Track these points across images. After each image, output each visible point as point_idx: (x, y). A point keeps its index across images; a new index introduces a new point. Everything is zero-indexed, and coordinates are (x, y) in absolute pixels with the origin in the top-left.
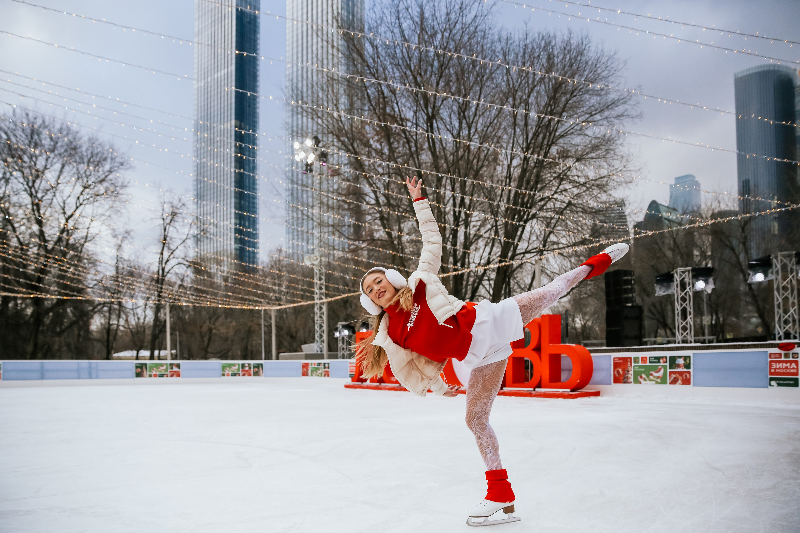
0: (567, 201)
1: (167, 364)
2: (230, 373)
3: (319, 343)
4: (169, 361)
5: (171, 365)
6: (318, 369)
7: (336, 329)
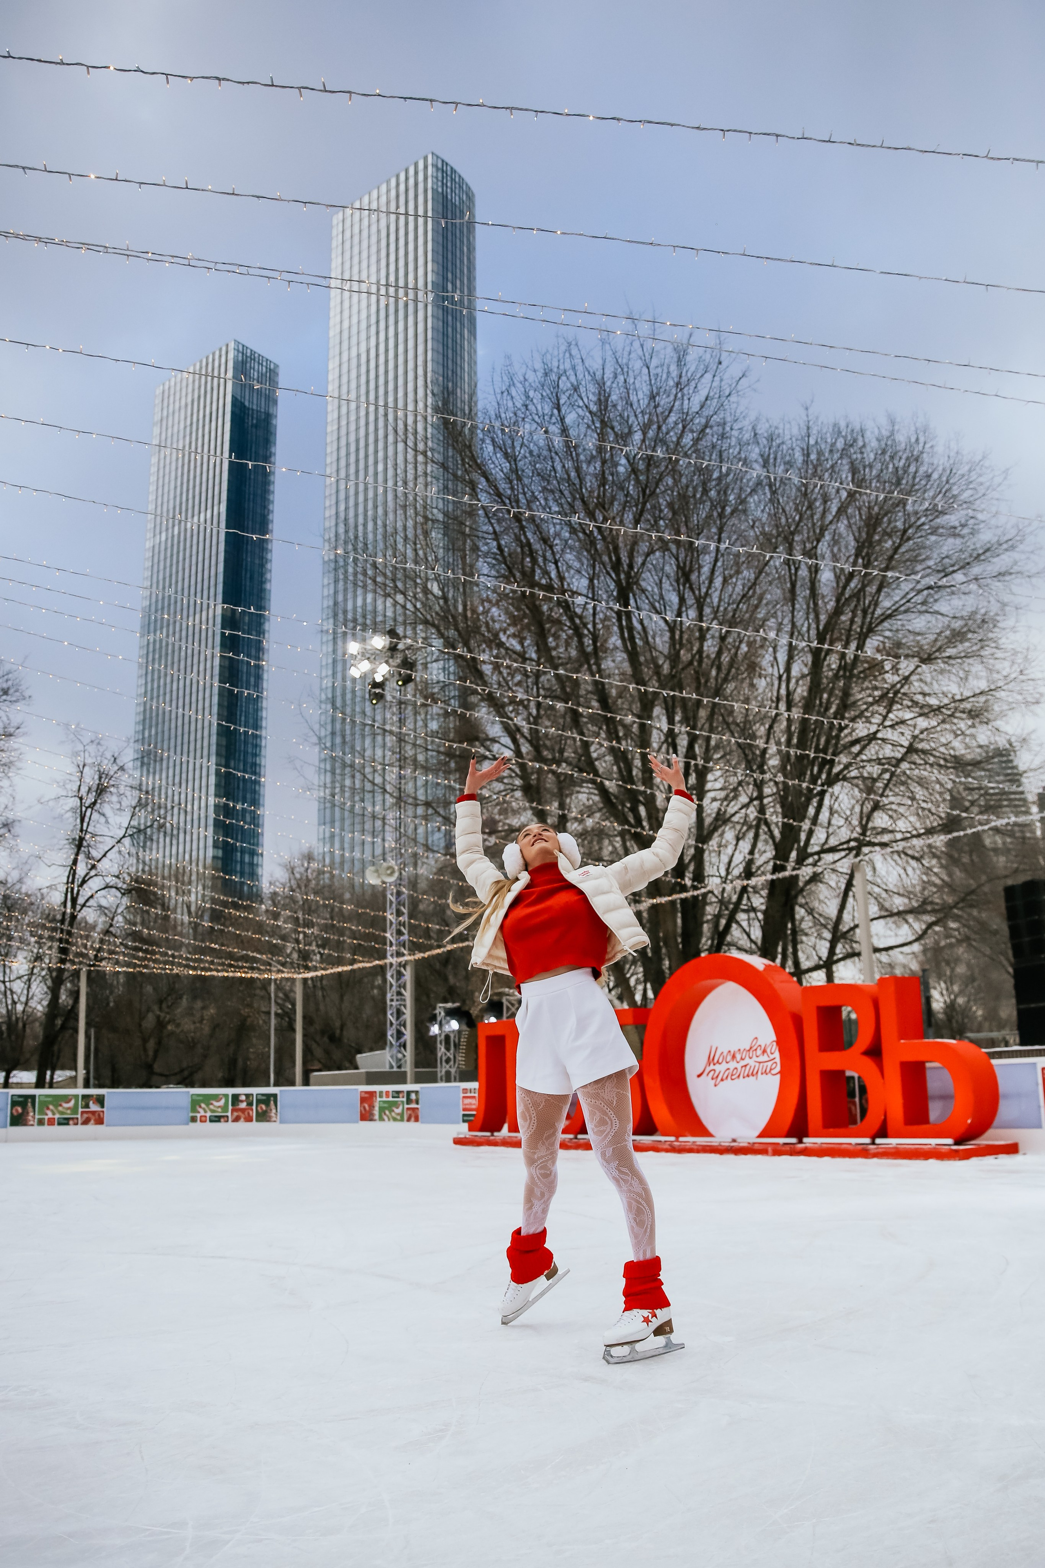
0: (906, 744)
1: (76, 1096)
2: (208, 1114)
3: (394, 1050)
4: (81, 1091)
5: (85, 1097)
6: (396, 1104)
7: (433, 1019)
